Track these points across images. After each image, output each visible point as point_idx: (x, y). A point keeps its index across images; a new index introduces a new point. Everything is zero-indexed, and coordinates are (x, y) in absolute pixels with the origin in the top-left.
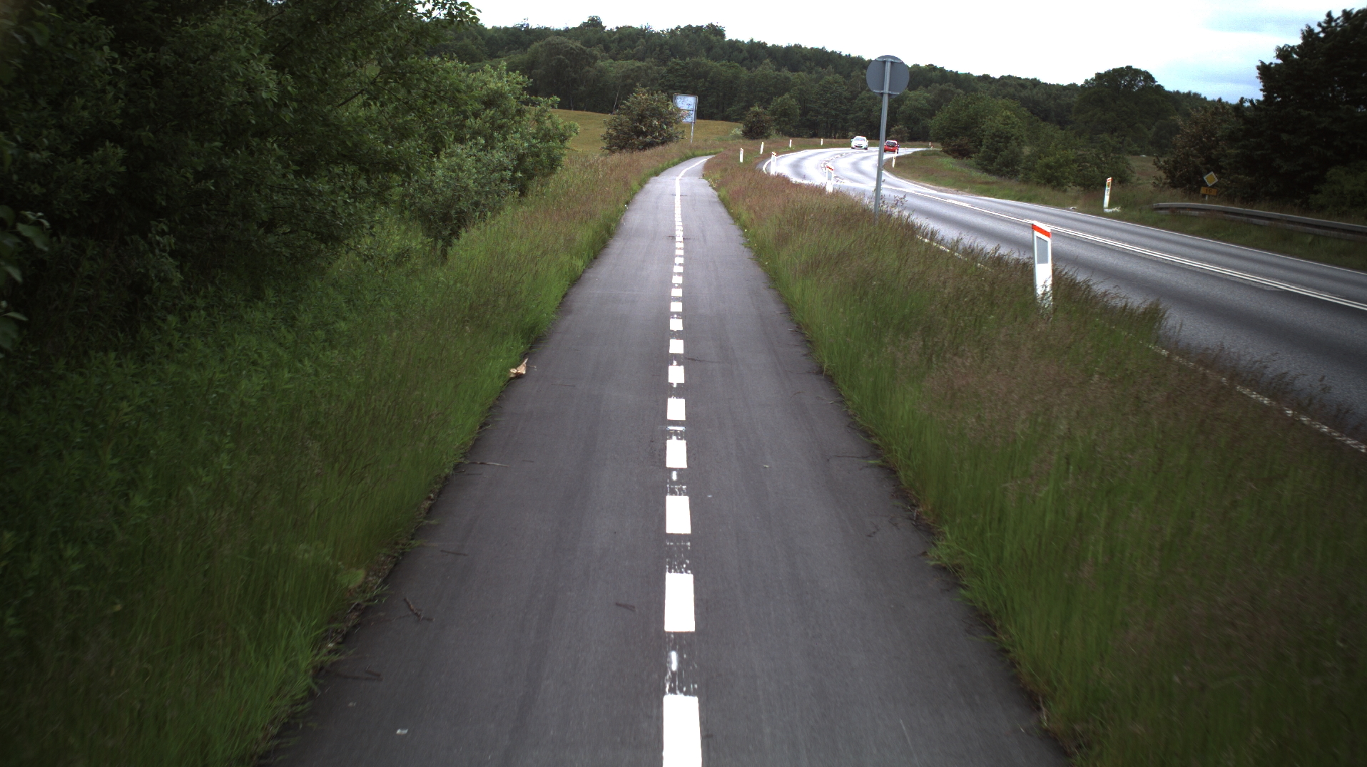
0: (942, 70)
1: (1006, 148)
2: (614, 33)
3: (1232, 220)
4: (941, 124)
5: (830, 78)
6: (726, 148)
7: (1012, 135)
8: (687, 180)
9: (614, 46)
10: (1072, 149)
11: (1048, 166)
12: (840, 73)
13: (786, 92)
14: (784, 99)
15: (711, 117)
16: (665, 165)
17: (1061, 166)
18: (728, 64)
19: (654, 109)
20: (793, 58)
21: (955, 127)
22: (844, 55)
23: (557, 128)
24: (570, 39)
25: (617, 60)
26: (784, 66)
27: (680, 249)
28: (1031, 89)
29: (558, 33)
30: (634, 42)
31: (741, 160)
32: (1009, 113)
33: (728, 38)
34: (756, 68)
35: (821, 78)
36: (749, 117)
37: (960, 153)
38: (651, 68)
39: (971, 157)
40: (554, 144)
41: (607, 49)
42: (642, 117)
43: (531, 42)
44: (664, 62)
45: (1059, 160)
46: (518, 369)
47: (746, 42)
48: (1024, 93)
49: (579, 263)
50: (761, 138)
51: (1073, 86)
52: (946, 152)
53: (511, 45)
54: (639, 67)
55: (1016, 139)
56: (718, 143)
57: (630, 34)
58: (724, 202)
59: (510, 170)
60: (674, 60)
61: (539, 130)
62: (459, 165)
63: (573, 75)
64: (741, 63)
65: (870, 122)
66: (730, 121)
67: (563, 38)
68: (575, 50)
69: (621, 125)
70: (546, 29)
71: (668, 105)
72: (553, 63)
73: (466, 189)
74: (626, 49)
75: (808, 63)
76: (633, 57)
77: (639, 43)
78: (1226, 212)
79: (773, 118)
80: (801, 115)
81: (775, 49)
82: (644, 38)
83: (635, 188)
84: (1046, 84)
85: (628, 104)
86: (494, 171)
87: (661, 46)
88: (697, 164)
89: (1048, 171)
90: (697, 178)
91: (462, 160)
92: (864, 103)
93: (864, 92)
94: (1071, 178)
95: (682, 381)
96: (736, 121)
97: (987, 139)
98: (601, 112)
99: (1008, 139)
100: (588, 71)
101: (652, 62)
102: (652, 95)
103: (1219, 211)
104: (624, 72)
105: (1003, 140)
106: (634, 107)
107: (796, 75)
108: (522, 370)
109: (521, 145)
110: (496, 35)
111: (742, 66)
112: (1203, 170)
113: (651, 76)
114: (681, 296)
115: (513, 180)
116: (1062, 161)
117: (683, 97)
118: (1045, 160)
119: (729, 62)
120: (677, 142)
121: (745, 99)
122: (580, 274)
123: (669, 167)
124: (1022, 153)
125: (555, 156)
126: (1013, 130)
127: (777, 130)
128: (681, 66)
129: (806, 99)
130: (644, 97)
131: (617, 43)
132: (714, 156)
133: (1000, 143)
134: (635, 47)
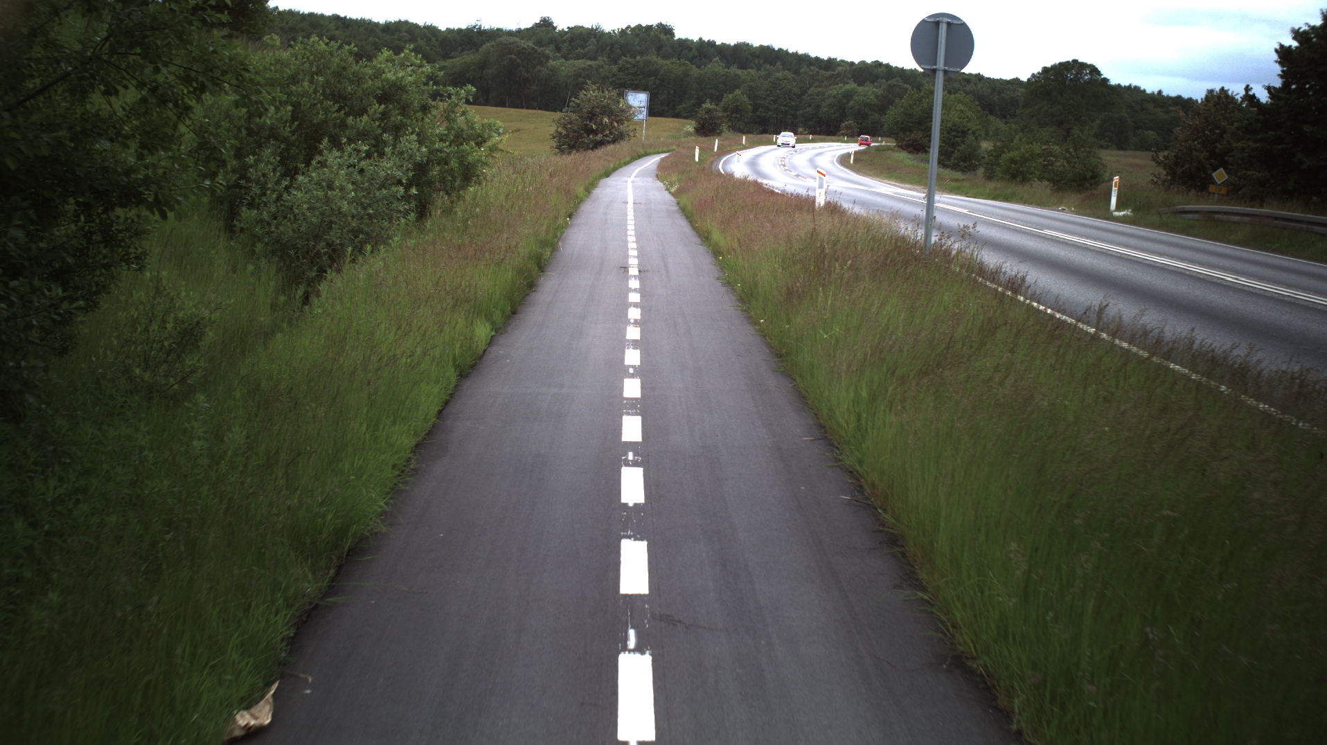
0: (888, 66)
1: (963, 142)
2: (566, 33)
4: (895, 118)
5: (779, 75)
6: (680, 146)
7: (969, 130)
8: (639, 182)
9: (564, 47)
10: (1037, 143)
11: (1012, 161)
12: (788, 70)
13: (736, 88)
14: (736, 96)
15: (661, 114)
16: (616, 165)
17: (1026, 160)
18: (678, 61)
19: (604, 107)
20: (741, 55)
21: (909, 122)
22: (791, 52)
24: (522, 39)
25: (568, 60)
26: (734, 64)
27: (635, 290)
28: (975, 84)
29: (510, 33)
30: (586, 42)
31: (697, 159)
32: (962, 107)
33: (676, 38)
34: (706, 66)
35: (769, 75)
36: (701, 113)
37: (914, 148)
38: (602, 67)
40: (468, 148)
41: (558, 49)
42: (592, 116)
43: (483, 42)
44: (615, 62)
45: (1024, 154)
46: (253, 711)
47: (695, 41)
50: (713, 135)
51: (1016, 82)
52: (899, 147)
53: (464, 46)
54: (590, 66)
55: (974, 133)
56: (670, 140)
57: (581, 33)
58: (688, 214)
59: (403, 184)
60: (625, 58)
61: (449, 130)
63: (525, 74)
64: (691, 60)
65: (819, 118)
66: (680, 118)
67: (515, 38)
68: (526, 50)
69: (570, 123)
70: (498, 30)
71: (619, 101)
72: (505, 63)
73: (339, 213)
74: (577, 49)
75: (756, 61)
76: (584, 56)
77: (589, 42)
79: (725, 114)
80: (752, 112)
82: (595, 38)
83: (580, 195)
84: (989, 78)
85: (578, 102)
87: (612, 45)
88: (651, 162)
89: (1013, 166)
90: (651, 179)
92: (813, 99)
93: (812, 89)
94: (1038, 173)
96: (686, 118)
98: (552, 111)
99: (964, 133)
100: (540, 71)
101: (603, 60)
102: (603, 92)
104: (575, 71)
105: (960, 134)
106: (583, 104)
107: (745, 72)
108: (262, 715)
109: (418, 150)
110: (449, 36)
111: (692, 64)
112: (1208, 166)
113: (602, 75)
114: (639, 395)
115: (407, 198)
116: (1027, 155)
117: (634, 94)
118: (1009, 155)
119: (679, 59)
120: (628, 140)
121: (695, 96)
122: (483, 348)
123: (621, 167)
124: (980, 147)
125: (469, 164)
126: (969, 124)
127: (729, 127)
128: (631, 64)
129: (756, 96)
130: (594, 94)
131: (568, 43)
132: (667, 154)
133: (958, 137)
134: (586, 47)
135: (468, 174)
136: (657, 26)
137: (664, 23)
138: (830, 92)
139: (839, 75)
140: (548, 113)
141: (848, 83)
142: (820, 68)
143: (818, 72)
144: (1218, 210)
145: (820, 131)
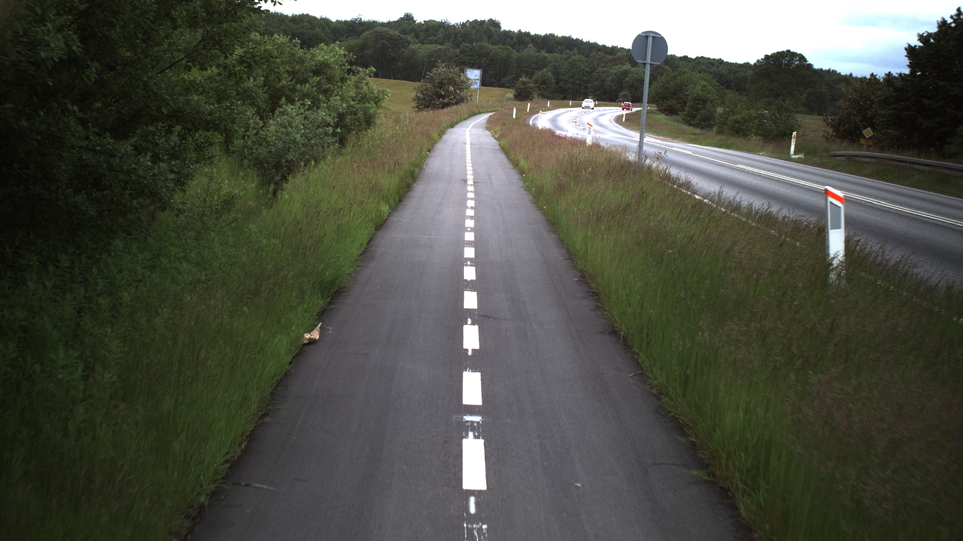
1: (704, 108)
2: (423, 25)
3: (897, 166)
4: (656, 90)
5: (576, 58)
6: (502, 107)
7: (708, 99)
8: (474, 131)
9: (422, 35)
10: (754, 109)
11: (736, 122)
12: (583, 54)
13: (544, 67)
14: (544, 72)
15: (491, 85)
16: (458, 120)
17: (746, 121)
18: (503, 47)
19: (450, 79)
20: (549, 43)
21: (666, 93)
22: (585, 41)
23: (373, 93)
24: (391, 29)
25: (424, 44)
26: (543, 49)
27: (471, 191)
28: (718, 67)
29: (383, 24)
30: (437, 31)
31: (514, 117)
32: (705, 83)
33: (503, 29)
34: (523, 50)
35: (569, 58)
36: (519, 84)
37: (670, 111)
38: (448, 50)
39: (678, 114)
40: (369, 105)
41: (417, 36)
42: (441, 85)
43: (363, 31)
44: (458, 46)
45: (744, 117)
46: (311, 333)
47: (515, 32)
48: (713, 69)
49: (385, 208)
50: (527, 100)
51: (747, 65)
52: (659, 110)
53: (349, 33)
54: (440, 49)
55: (712, 102)
56: (496, 103)
57: (434, 25)
58: (505, 150)
59: (332, 126)
60: (465, 44)
61: (358, 94)
62: (289, 122)
63: (393, 54)
64: (512, 46)
65: (604, 89)
66: (504, 87)
67: (386, 28)
68: (394, 37)
69: (426, 90)
70: (374, 22)
71: (460, 75)
72: (379, 46)
73: (294, 141)
74: (430, 37)
75: (560, 47)
76: (436, 42)
77: (440, 32)
78: (892, 160)
79: (536, 86)
80: (555, 84)
81: (537, 37)
82: (444, 29)
83: (435, 138)
84: (728, 62)
85: (432, 75)
86: (319, 127)
87: (456, 34)
88: (482, 118)
89: (737, 125)
90: (482, 130)
91: (293, 118)
92: (600, 75)
93: (599, 69)
94: (754, 130)
95: (477, 347)
96: (508, 88)
97: (690, 102)
98: (412, 81)
99: (705, 102)
100: (404, 52)
101: (449, 45)
102: (449, 69)
103: (886, 159)
104: (429, 52)
105: (701, 102)
106: (435, 77)
107: (551, 55)
108: (315, 335)
109: (341, 106)
110: (339, 26)
111: (513, 49)
112: (861, 126)
113: (449, 56)
114: (473, 240)
115: (334, 134)
116: (746, 118)
117: (471, 70)
118: (734, 117)
119: (504, 46)
120: (467, 103)
121: (515, 72)
122: (386, 218)
123: (461, 121)
124: (716, 112)
125: (370, 115)
126: (708, 95)
127: (539, 95)
128: (469, 48)
129: (559, 72)
130: (443, 70)
131: (424, 32)
132: (494, 113)
133: (700, 104)
134: (437, 35)
135: (369, 121)
136: (488, 21)
137: (494, 19)
138: (612, 71)
139: (619, 58)
140: (410, 83)
141: (625, 64)
142: (606, 53)
143: (604, 56)
144: (857, 154)
145: (605, 98)
